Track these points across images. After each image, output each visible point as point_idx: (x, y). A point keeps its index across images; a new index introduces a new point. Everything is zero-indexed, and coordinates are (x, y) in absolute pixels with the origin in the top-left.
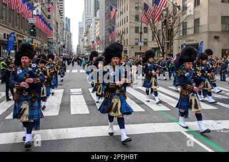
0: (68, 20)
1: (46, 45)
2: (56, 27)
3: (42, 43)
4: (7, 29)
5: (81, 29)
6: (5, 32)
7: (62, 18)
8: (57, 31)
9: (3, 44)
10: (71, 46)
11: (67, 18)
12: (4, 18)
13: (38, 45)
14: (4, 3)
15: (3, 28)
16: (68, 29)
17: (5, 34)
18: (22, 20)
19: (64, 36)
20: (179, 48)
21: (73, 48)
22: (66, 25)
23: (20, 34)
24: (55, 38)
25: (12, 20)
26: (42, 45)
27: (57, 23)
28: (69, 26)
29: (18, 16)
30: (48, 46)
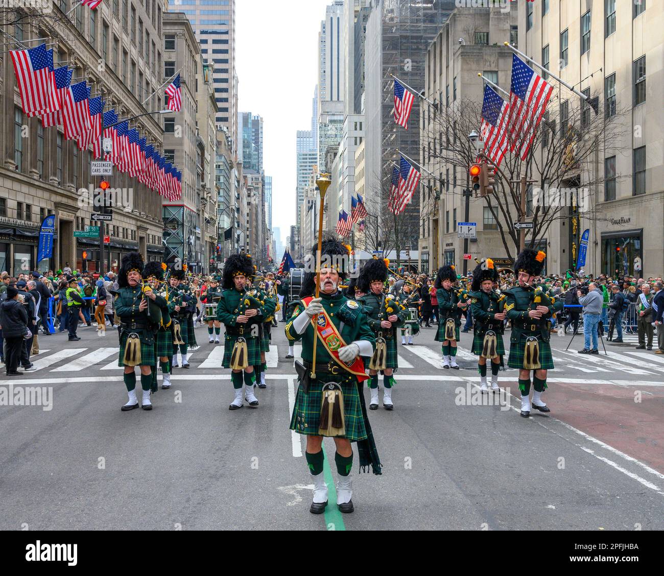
0: (254, 126)
1: (155, 232)
2: (197, 159)
3: (139, 228)
4: (25, 189)
5: (305, 161)
6: (21, 199)
7: (225, 120)
8: (201, 176)
9: (15, 235)
10: (267, 231)
11: (246, 117)
12: (17, 155)
13: (125, 234)
14: (16, 107)
15: (17, 186)
16: (252, 163)
17: (20, 204)
18: (71, 152)
19: (234, 193)
20: (596, 244)
21: (274, 237)
22: (246, 145)
23: (64, 200)
24: (191, 205)
25: (40, 156)
26: (141, 234)
27: (201, 146)
28: (258, 149)
29: (59, 141)
30: (166, 234)
